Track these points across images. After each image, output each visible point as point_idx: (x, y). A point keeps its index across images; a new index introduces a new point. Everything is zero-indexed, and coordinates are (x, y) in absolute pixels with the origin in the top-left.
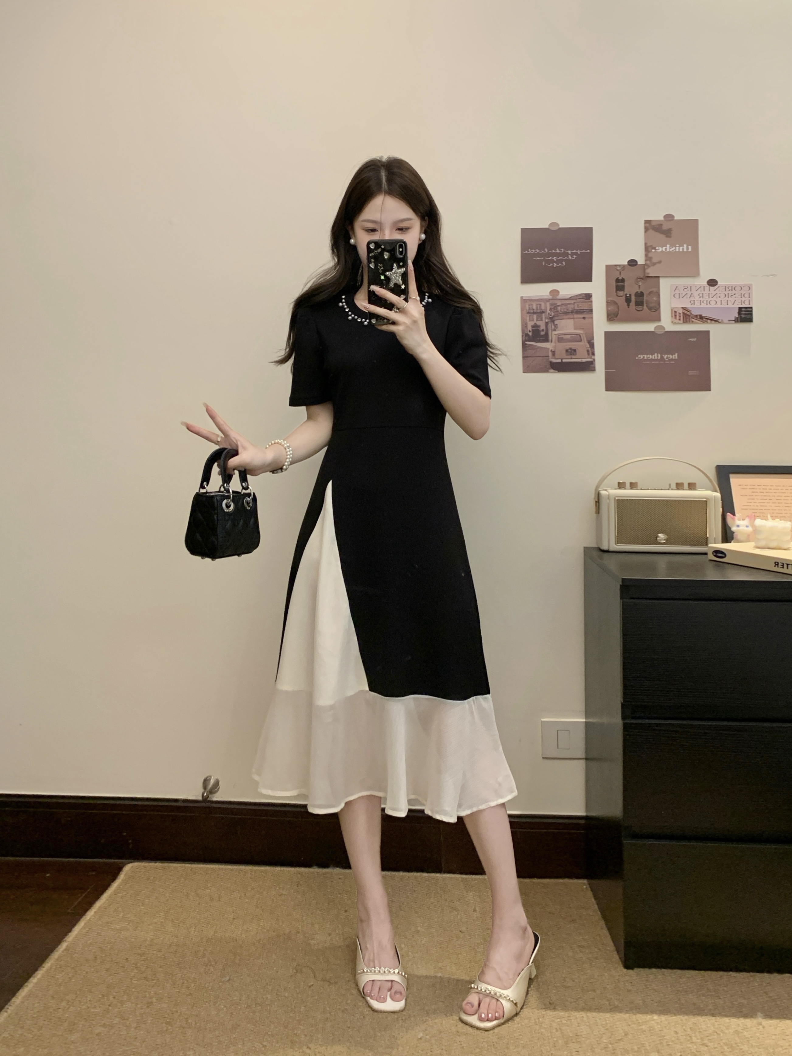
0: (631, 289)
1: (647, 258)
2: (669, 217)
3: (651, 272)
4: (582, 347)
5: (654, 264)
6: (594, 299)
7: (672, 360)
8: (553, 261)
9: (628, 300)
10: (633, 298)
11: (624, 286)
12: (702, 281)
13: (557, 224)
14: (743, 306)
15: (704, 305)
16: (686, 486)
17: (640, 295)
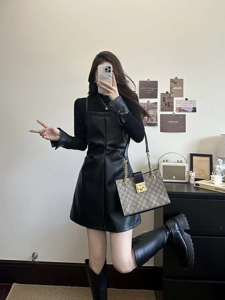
0: (167, 101)
1: (171, 91)
2: (176, 78)
3: (172, 96)
4: (154, 118)
5: (173, 93)
6: (158, 104)
7: (177, 123)
8: (148, 91)
9: (166, 105)
10: (167, 104)
11: (165, 100)
12: (184, 99)
13: (149, 80)
14: (194, 107)
15: (184, 106)
16: (180, 162)
17: (169, 103)
